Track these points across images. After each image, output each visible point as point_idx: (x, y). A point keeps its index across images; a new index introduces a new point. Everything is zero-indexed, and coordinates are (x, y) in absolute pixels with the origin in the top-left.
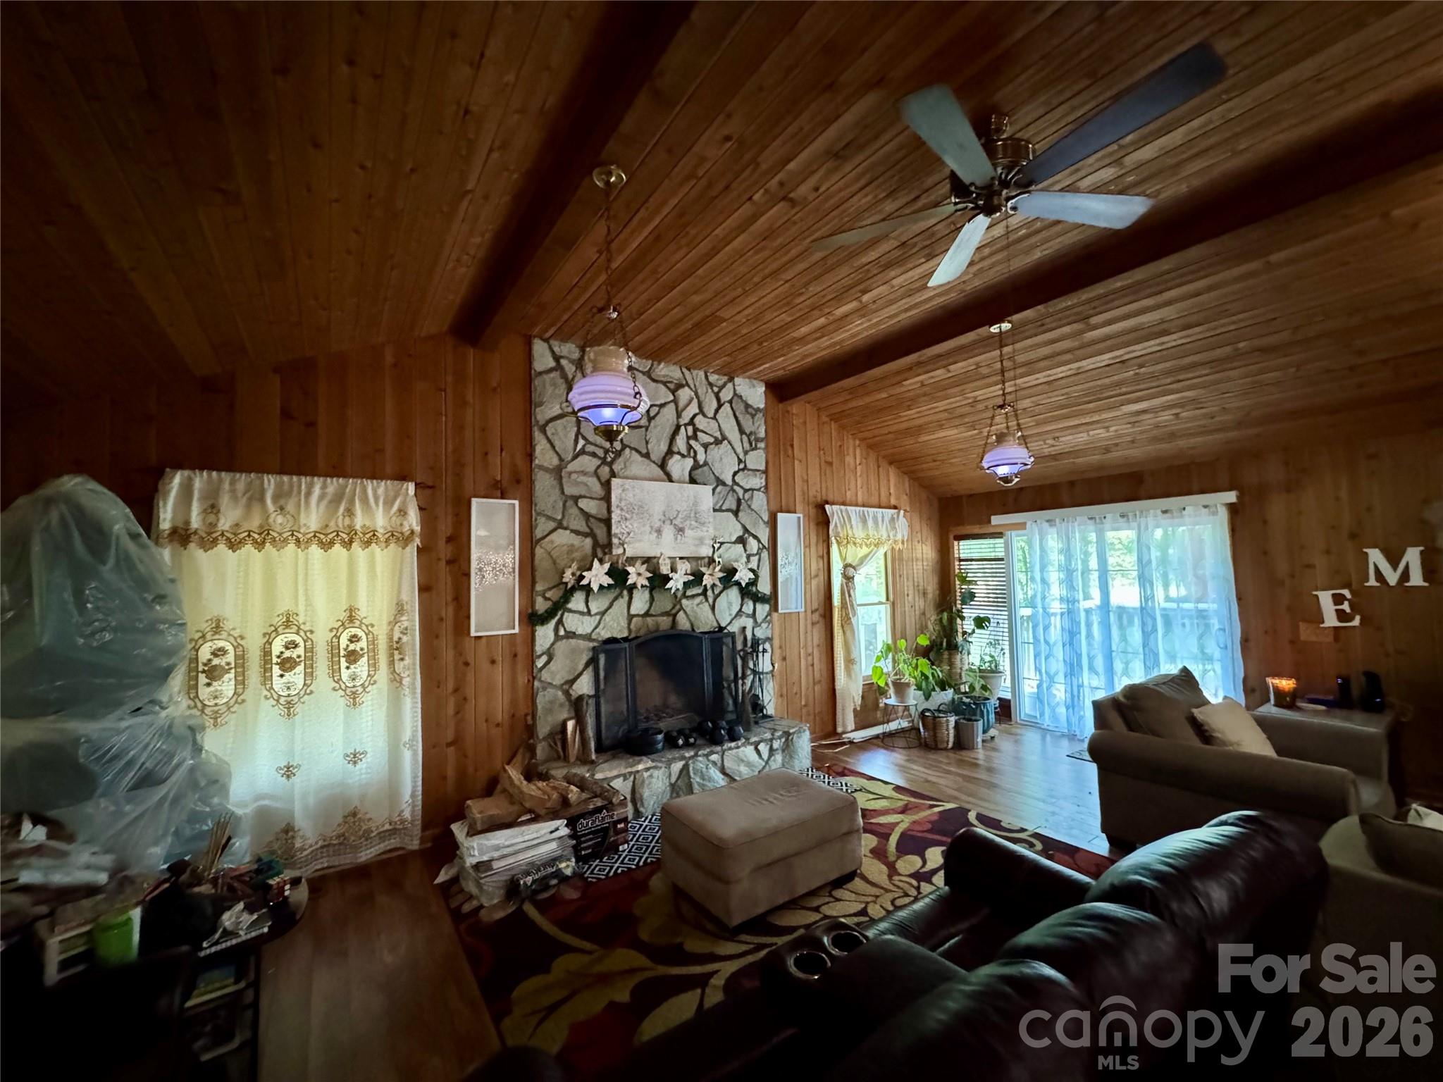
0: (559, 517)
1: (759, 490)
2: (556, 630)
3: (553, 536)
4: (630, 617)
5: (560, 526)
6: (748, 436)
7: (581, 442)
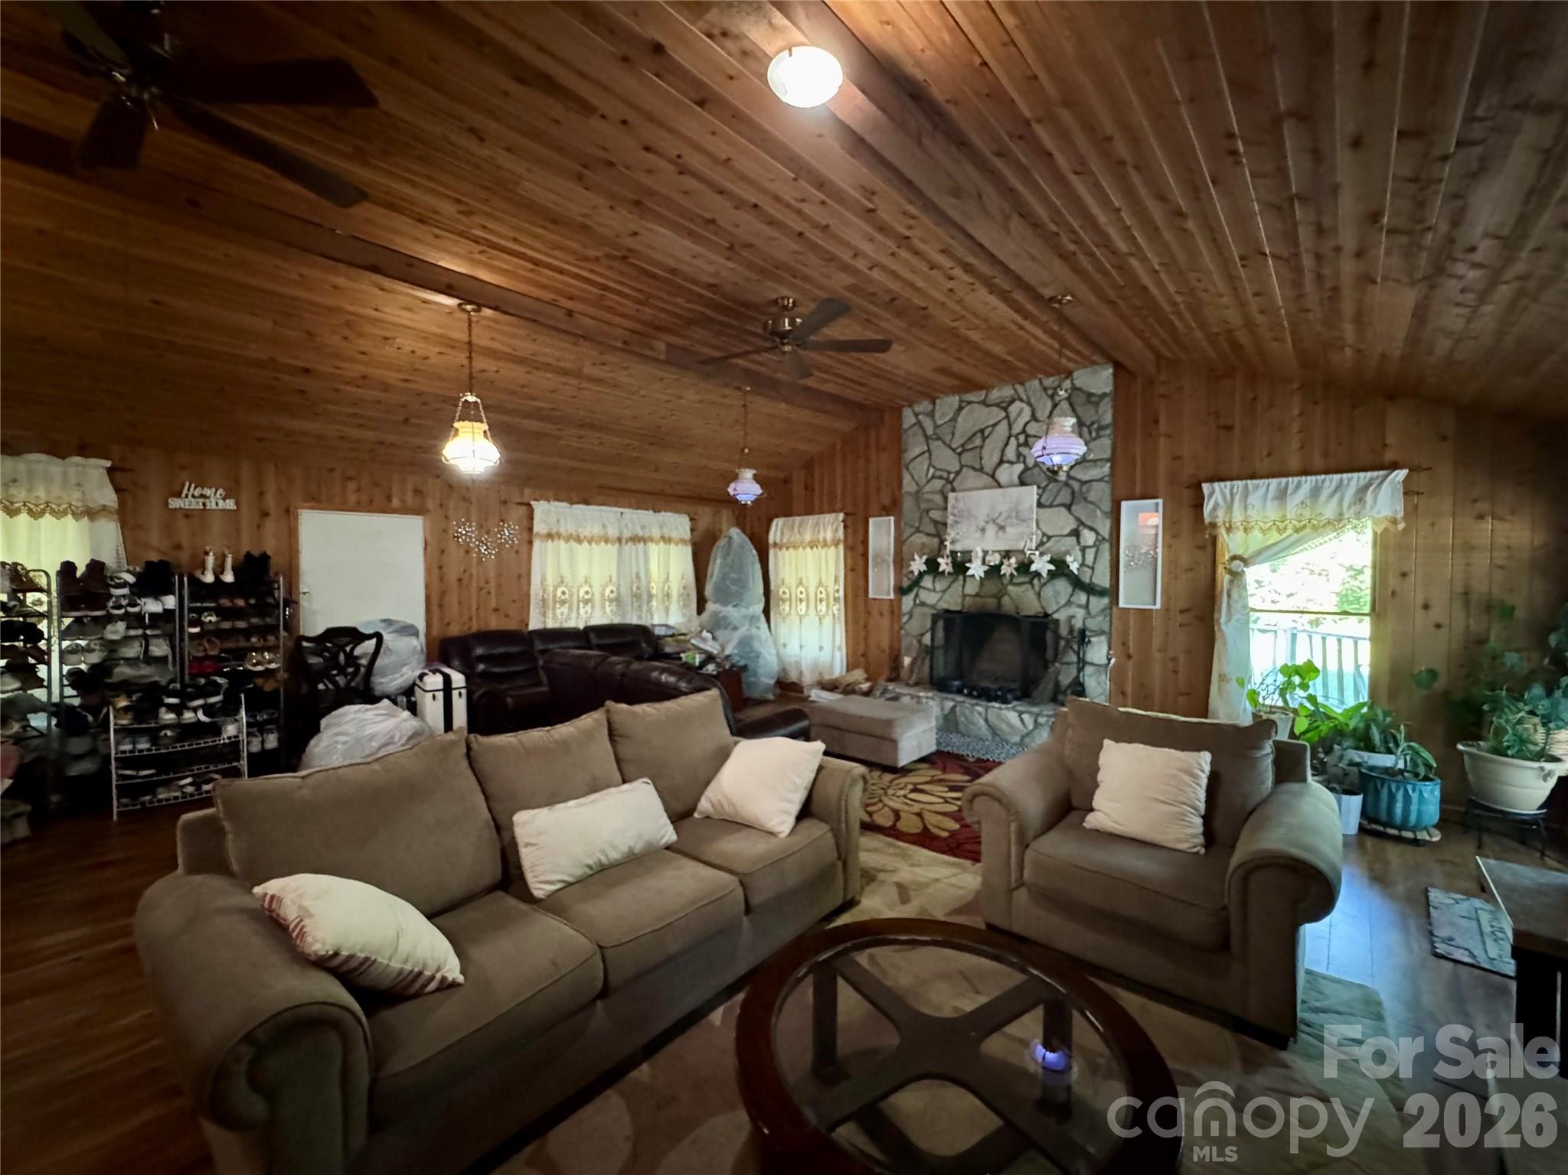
0: (917, 525)
1: (1101, 480)
2: (915, 600)
3: (913, 538)
4: (964, 596)
5: (918, 530)
6: (1089, 427)
7: (932, 470)
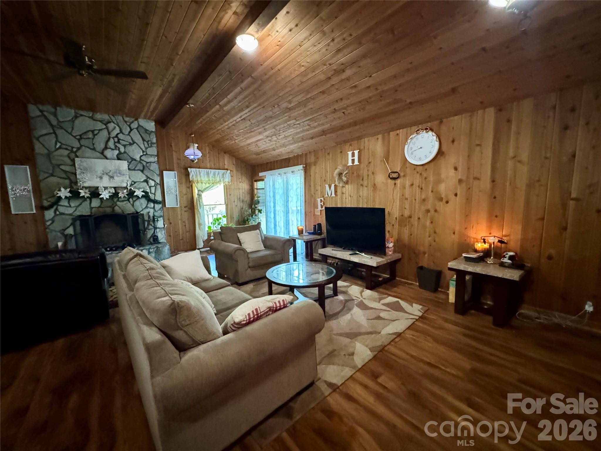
0: (51, 172)
1: (154, 162)
2: (55, 212)
3: (48, 179)
5: (52, 175)
6: (147, 142)
7: (58, 145)
